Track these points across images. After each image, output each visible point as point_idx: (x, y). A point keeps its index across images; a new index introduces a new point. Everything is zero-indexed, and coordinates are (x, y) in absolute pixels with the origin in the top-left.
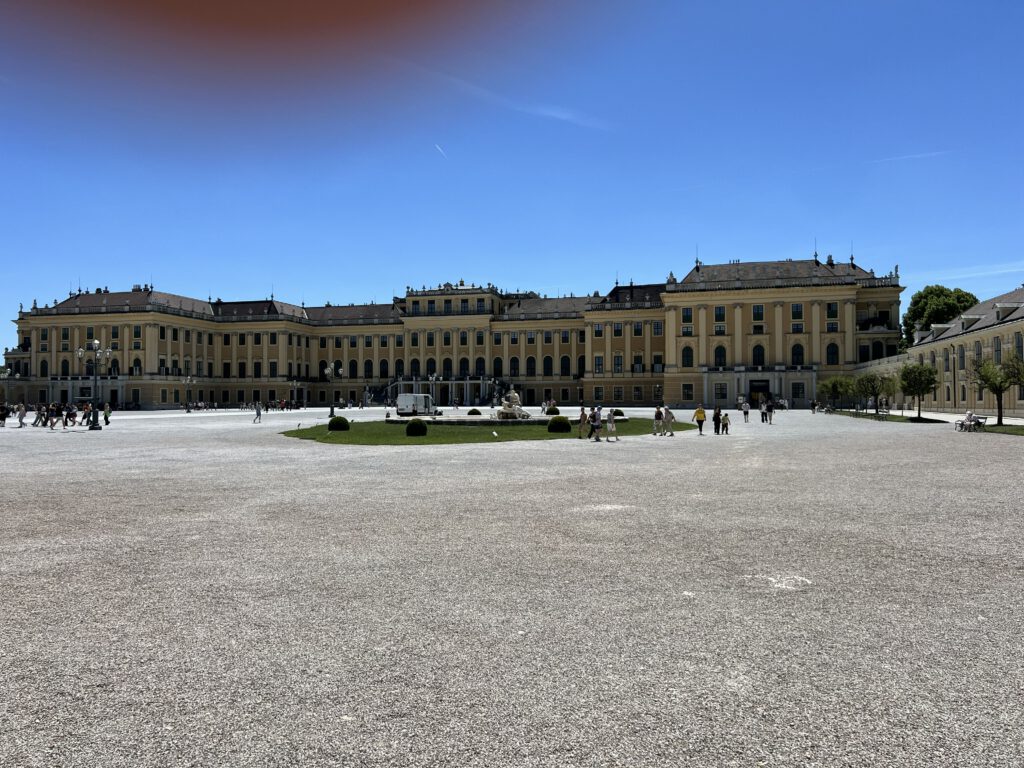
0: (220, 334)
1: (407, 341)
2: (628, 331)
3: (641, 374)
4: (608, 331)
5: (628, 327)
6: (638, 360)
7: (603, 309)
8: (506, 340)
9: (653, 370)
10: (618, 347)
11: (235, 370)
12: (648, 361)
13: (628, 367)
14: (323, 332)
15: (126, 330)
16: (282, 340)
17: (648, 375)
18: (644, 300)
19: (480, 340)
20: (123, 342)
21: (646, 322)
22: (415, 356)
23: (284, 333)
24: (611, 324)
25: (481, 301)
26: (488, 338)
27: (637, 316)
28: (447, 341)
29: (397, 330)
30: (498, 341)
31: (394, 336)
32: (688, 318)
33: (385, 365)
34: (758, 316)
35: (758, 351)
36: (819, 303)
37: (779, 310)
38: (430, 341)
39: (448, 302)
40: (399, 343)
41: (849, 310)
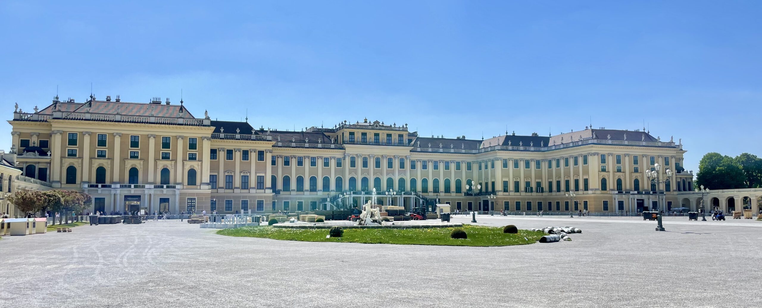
1: (347, 162)
2: (522, 164)
3: (531, 194)
4: (511, 164)
7: (508, 149)
8: (419, 165)
9: (537, 191)
10: (516, 175)
13: (523, 189)
18: (530, 146)
19: (402, 165)
22: (353, 175)
23: (269, 151)
24: (511, 159)
25: (401, 136)
26: (408, 165)
27: (527, 155)
28: (378, 164)
29: (338, 154)
30: (413, 167)
31: (334, 158)
32: (603, 161)
33: (326, 181)
34: (636, 162)
35: (636, 182)
36: (661, 156)
37: (645, 159)
38: (365, 164)
39: (377, 135)
40: (339, 164)
41: (674, 161)
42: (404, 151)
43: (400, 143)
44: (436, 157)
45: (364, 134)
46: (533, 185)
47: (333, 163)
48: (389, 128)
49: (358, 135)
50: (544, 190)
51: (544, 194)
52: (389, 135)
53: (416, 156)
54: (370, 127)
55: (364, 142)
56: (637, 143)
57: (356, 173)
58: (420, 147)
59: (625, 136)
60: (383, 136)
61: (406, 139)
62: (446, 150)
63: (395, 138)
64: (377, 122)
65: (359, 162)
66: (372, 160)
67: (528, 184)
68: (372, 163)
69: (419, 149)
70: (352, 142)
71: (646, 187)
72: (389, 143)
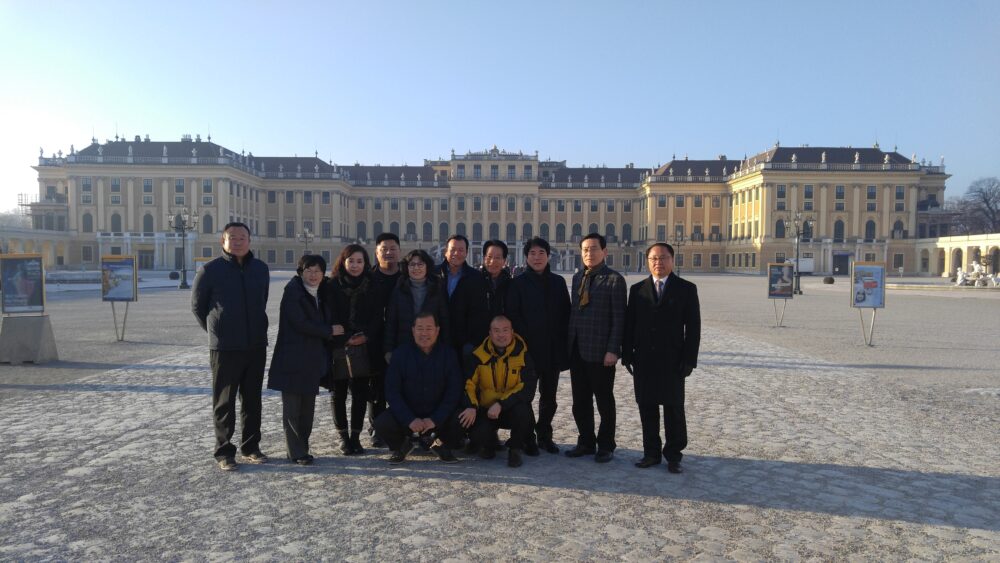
0: (264, 191)
1: (454, 205)
2: (689, 202)
3: (700, 243)
4: (671, 202)
5: (689, 199)
6: (698, 229)
7: (667, 181)
8: (553, 207)
9: (711, 239)
10: (680, 218)
11: (281, 229)
12: (706, 231)
13: (689, 237)
15: (194, 185)
16: (335, 199)
17: (707, 243)
18: (705, 175)
19: (528, 207)
20: (189, 198)
21: (705, 195)
22: (461, 220)
23: (337, 193)
24: (673, 195)
25: (528, 168)
26: (536, 205)
27: (699, 189)
28: (495, 206)
29: (442, 194)
30: (545, 208)
31: (438, 199)
32: (781, 194)
33: (428, 228)
34: (840, 195)
35: (839, 226)
36: (890, 186)
37: (857, 191)
38: (477, 206)
39: (495, 167)
40: (444, 207)
41: (913, 193)
42: (532, 189)
43: (528, 178)
44: (577, 195)
45: (478, 167)
47: (436, 206)
48: (513, 157)
49: (469, 170)
50: (724, 237)
51: (722, 243)
52: (512, 168)
53: (547, 194)
54: (486, 158)
55: (477, 177)
56: (846, 166)
57: (465, 218)
58: (556, 181)
59: (824, 155)
60: (503, 169)
61: (535, 172)
62: (594, 185)
63: (520, 171)
64: (495, 150)
65: (469, 204)
66: (486, 200)
68: (486, 205)
69: (553, 185)
70: (461, 178)
71: (855, 233)
72: (511, 178)
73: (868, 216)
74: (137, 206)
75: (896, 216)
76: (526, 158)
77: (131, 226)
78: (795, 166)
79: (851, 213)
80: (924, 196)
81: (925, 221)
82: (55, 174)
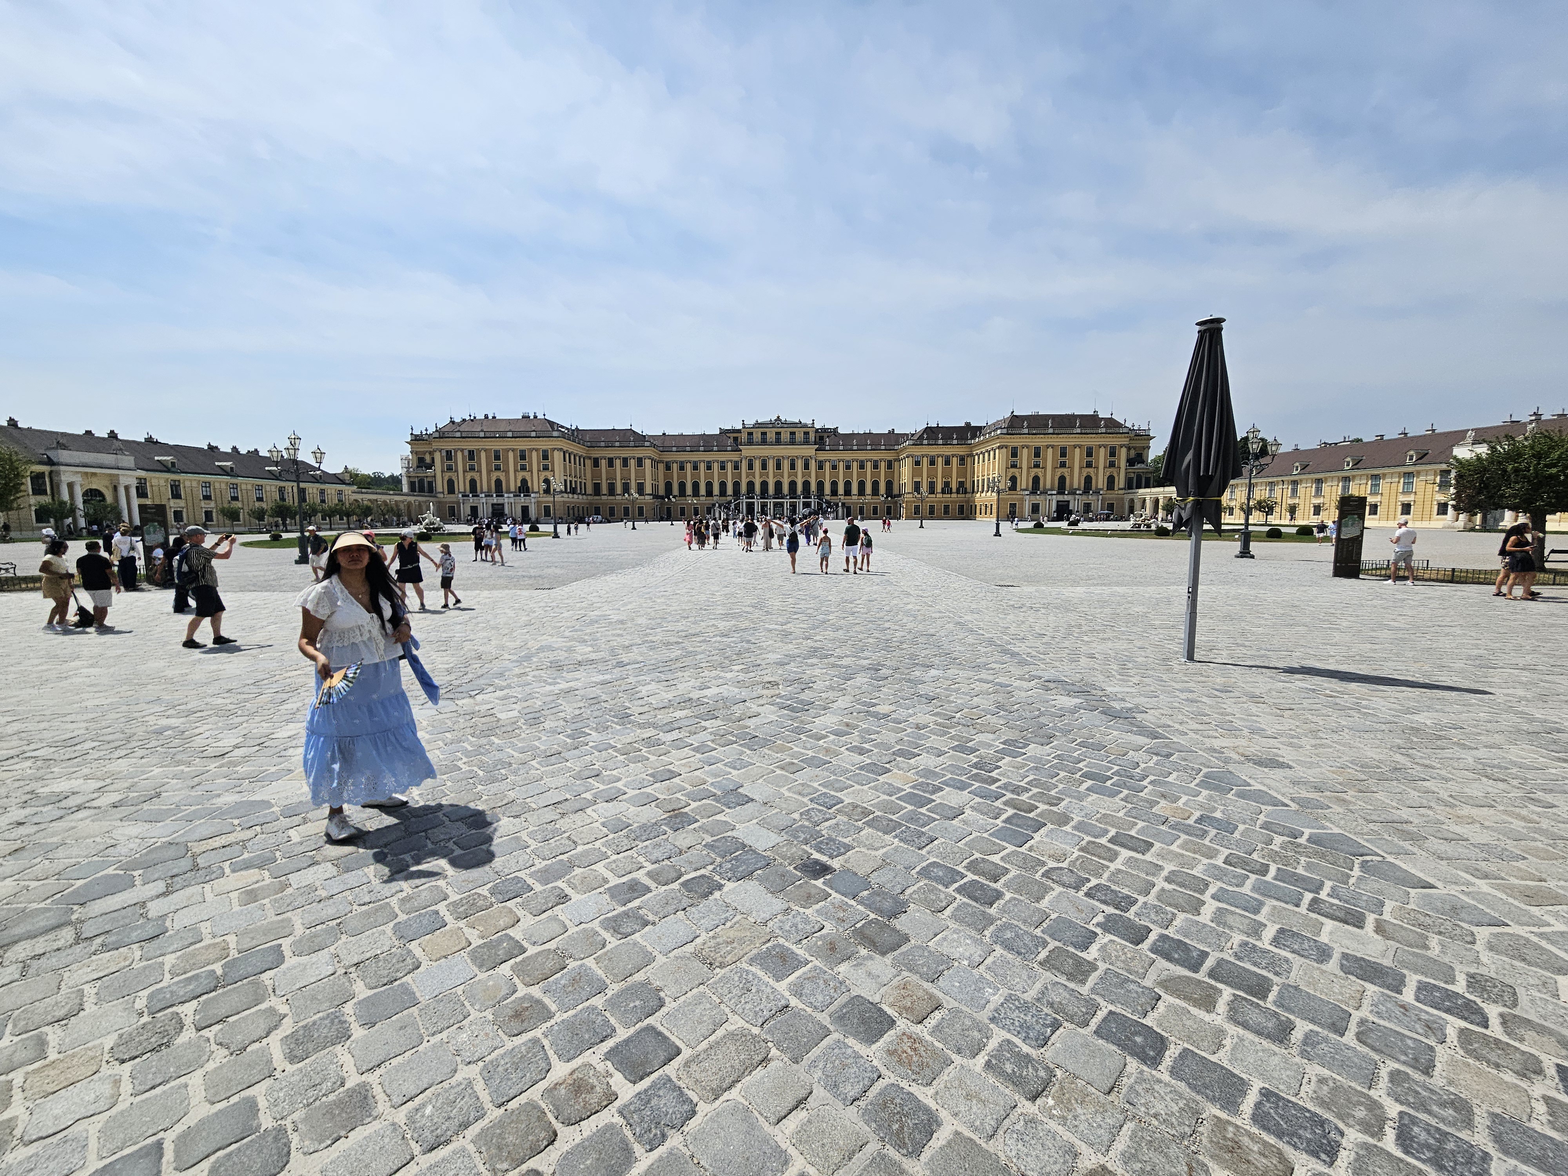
0: (589, 458)
1: (744, 465)
2: (940, 462)
3: (950, 496)
4: (925, 461)
5: (940, 459)
7: (922, 444)
8: (827, 466)
9: (958, 492)
10: (932, 475)
11: (605, 489)
13: (939, 490)
14: (668, 457)
16: (647, 463)
17: (955, 496)
18: (952, 439)
19: (807, 466)
21: (953, 455)
22: (751, 478)
23: (649, 458)
24: (926, 455)
25: (806, 433)
26: (813, 465)
27: (948, 451)
28: (778, 466)
29: (734, 456)
30: (821, 467)
31: (731, 461)
34: (1063, 454)
38: (764, 466)
39: (778, 434)
40: (736, 467)
41: (1124, 451)
42: (809, 451)
43: (806, 442)
45: (764, 433)
46: (954, 486)
47: (729, 466)
49: (757, 436)
50: (967, 490)
51: (967, 495)
52: (793, 433)
53: (822, 456)
54: (770, 425)
55: (764, 442)
57: (754, 476)
58: (830, 444)
60: (785, 436)
61: (812, 436)
62: (862, 448)
63: (799, 436)
64: (778, 420)
65: (757, 465)
66: (771, 461)
67: (947, 484)
68: (771, 465)
69: (828, 448)
70: (750, 442)
72: (793, 442)
73: (1085, 472)
74: (489, 472)
75: (1109, 472)
76: (805, 426)
77: (485, 489)
78: (1026, 431)
79: (1071, 468)
80: (1133, 453)
81: (1132, 475)
82: (422, 448)
